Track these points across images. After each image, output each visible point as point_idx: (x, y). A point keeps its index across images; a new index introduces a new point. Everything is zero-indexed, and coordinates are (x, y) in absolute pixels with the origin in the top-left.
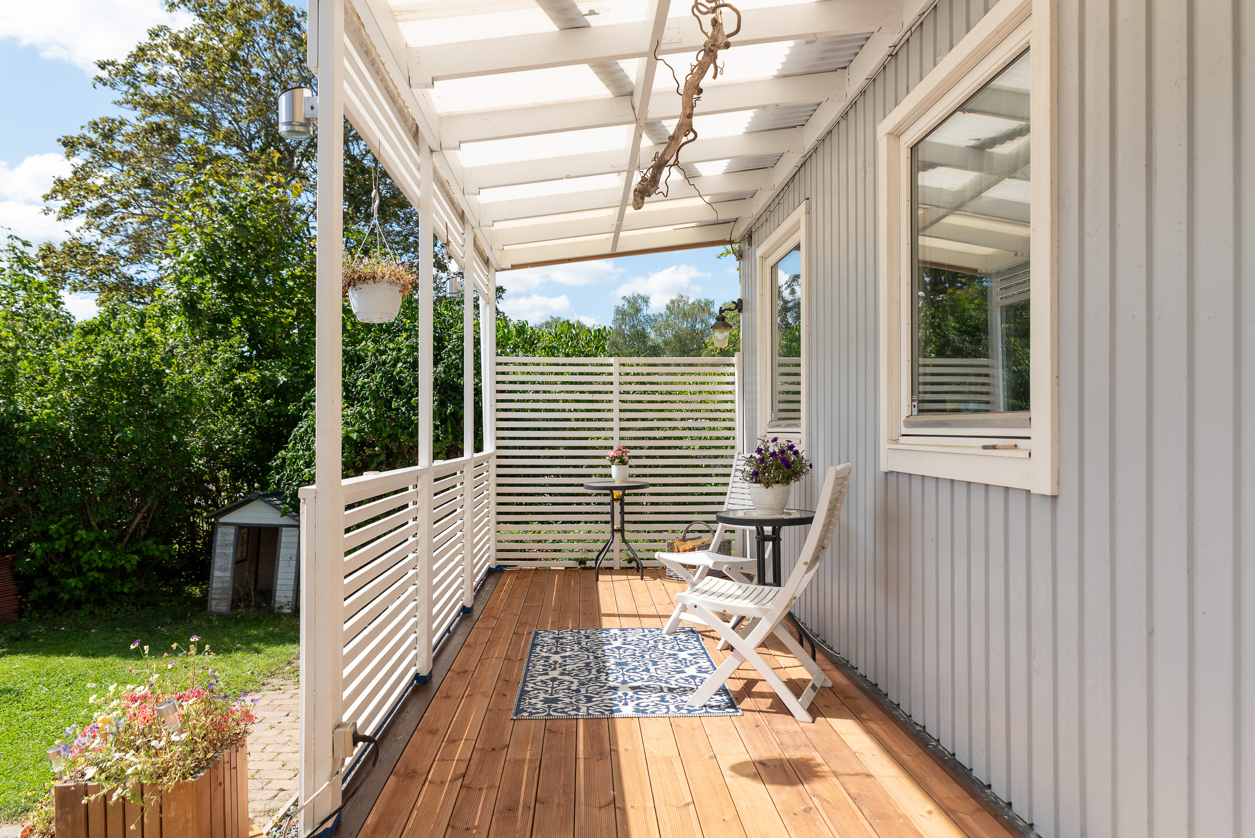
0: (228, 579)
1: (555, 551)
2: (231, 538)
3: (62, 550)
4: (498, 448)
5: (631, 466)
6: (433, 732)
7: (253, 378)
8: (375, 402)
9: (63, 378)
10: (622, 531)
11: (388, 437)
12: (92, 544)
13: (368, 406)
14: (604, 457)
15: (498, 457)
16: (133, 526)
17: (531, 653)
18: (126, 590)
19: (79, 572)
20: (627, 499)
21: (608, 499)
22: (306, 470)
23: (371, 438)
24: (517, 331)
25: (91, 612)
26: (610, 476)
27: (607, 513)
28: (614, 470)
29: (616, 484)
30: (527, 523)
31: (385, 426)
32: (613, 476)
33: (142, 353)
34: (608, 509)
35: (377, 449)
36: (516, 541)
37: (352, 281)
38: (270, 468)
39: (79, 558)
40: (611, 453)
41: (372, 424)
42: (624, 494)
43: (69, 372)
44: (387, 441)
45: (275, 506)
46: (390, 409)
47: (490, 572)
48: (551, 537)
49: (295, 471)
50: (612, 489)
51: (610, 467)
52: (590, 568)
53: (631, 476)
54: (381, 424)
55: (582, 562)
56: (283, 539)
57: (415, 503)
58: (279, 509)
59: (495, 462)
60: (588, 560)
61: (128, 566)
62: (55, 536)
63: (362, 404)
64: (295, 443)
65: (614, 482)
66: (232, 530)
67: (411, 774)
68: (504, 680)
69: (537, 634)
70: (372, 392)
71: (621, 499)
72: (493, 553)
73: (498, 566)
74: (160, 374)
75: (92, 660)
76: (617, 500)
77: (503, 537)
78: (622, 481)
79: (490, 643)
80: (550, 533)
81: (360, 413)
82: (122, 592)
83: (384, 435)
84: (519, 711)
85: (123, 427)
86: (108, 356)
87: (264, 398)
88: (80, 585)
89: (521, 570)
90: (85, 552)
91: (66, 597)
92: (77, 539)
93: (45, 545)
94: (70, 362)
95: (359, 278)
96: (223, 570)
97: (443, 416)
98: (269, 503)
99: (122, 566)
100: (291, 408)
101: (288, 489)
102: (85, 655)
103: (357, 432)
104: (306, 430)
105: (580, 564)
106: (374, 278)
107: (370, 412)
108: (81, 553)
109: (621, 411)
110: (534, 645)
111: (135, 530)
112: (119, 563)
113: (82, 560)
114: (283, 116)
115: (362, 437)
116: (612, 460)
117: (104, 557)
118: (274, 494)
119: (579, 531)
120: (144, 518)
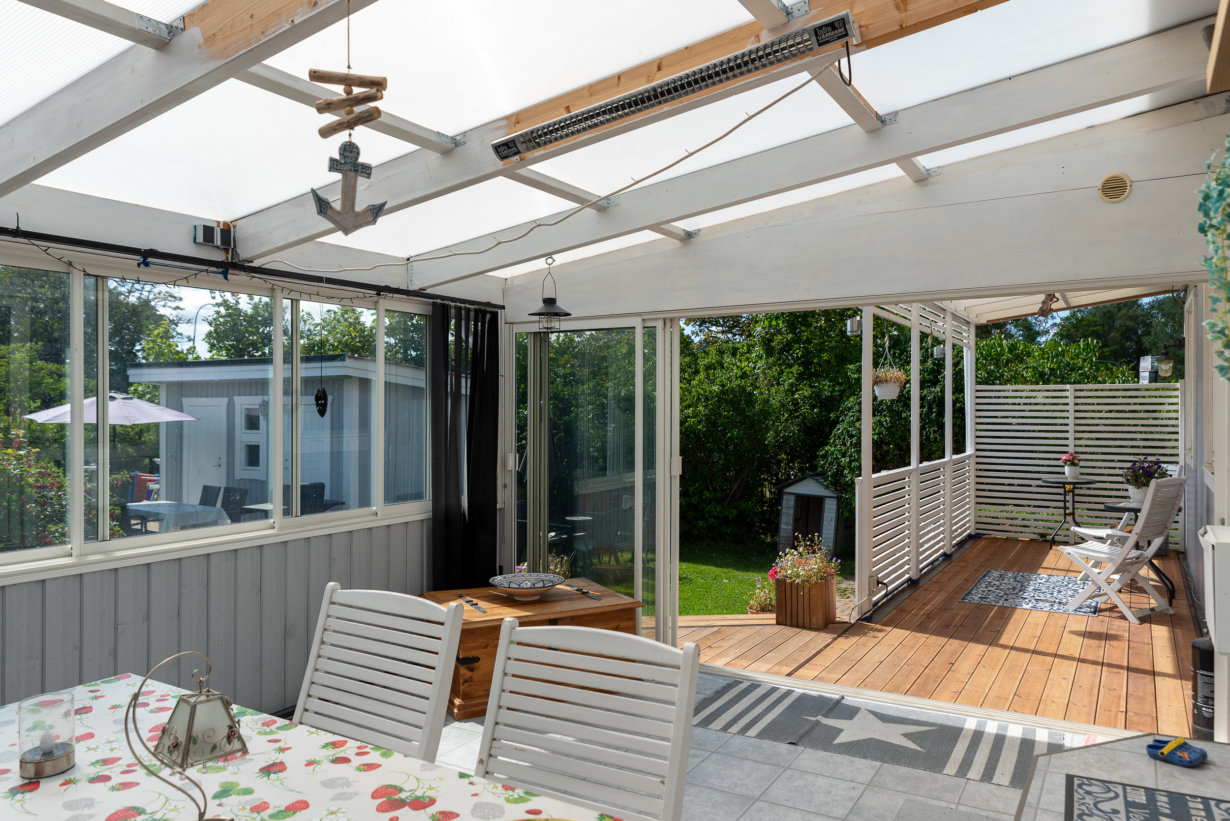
0: (790, 531)
1: (1024, 526)
2: (792, 503)
3: (695, 503)
4: (977, 450)
5: (1081, 467)
6: (916, 600)
7: (806, 394)
8: (890, 414)
9: (699, 399)
10: (1073, 514)
11: (899, 438)
12: (711, 501)
13: (885, 416)
14: (1059, 459)
15: (977, 457)
16: (733, 491)
17: (982, 579)
18: (729, 531)
19: (703, 518)
20: (1077, 491)
21: (1061, 491)
22: (843, 459)
23: (888, 439)
24: (1009, 348)
25: (709, 544)
26: (1064, 473)
27: (1062, 501)
28: (1067, 469)
29: (1069, 480)
30: (1004, 505)
31: (897, 430)
32: (1066, 473)
33: (741, 382)
34: (1061, 498)
35: (891, 446)
36: (993, 518)
37: (877, 382)
38: (817, 456)
39: (704, 509)
40: (1064, 457)
41: (888, 429)
42: (1075, 488)
43: (702, 395)
44: (899, 441)
45: (821, 483)
46: (902, 418)
47: (970, 537)
48: (1020, 516)
49: (835, 459)
50: (1064, 483)
51: (1064, 467)
52: (1048, 541)
53: (1082, 474)
54: (894, 429)
55: (1043, 536)
56: (826, 506)
57: (909, 487)
58: (823, 485)
59: (974, 460)
60: (1048, 535)
61: (730, 516)
62: (692, 495)
63: (881, 415)
64: (835, 440)
65: (1067, 478)
66: (793, 498)
67: (903, 611)
68: (960, 588)
69: (990, 571)
70: (888, 407)
71: (1072, 491)
72: (972, 524)
73: (978, 534)
74: (751, 394)
75: (721, 569)
76: (1069, 492)
77: (983, 513)
78: (1074, 478)
79: (958, 572)
80: (1021, 513)
81: (879, 421)
82: (727, 533)
83: (896, 437)
84: (964, 599)
85: (732, 429)
86: (723, 386)
87: (813, 407)
88: (705, 526)
89: (994, 538)
90: (708, 505)
91: (697, 533)
92: (704, 497)
93: (687, 499)
94: (702, 389)
95: (880, 381)
96: (788, 524)
97: (940, 423)
98: (816, 480)
99: (727, 516)
100: (832, 415)
101: (830, 471)
102: (717, 566)
103: (877, 434)
104: (842, 431)
105: (1041, 537)
106: (886, 381)
107: (886, 421)
108: (705, 506)
109: (1075, 425)
110: (985, 576)
111: (733, 494)
112: (726, 514)
113: (706, 510)
114: (849, 329)
115: (881, 438)
116: (1066, 461)
117: (718, 510)
118: (819, 475)
119: (1043, 513)
120: (738, 486)
